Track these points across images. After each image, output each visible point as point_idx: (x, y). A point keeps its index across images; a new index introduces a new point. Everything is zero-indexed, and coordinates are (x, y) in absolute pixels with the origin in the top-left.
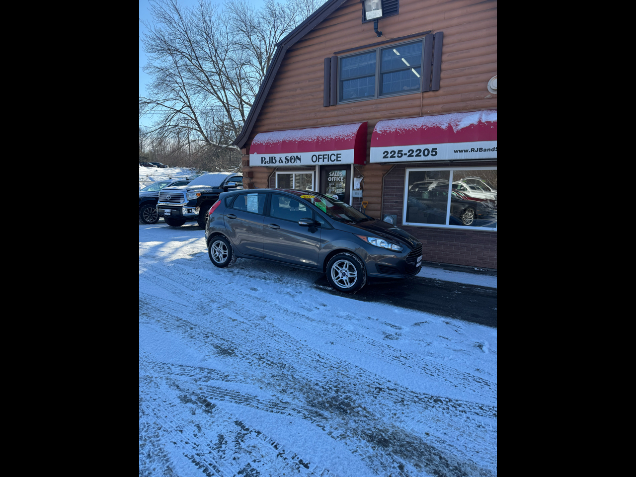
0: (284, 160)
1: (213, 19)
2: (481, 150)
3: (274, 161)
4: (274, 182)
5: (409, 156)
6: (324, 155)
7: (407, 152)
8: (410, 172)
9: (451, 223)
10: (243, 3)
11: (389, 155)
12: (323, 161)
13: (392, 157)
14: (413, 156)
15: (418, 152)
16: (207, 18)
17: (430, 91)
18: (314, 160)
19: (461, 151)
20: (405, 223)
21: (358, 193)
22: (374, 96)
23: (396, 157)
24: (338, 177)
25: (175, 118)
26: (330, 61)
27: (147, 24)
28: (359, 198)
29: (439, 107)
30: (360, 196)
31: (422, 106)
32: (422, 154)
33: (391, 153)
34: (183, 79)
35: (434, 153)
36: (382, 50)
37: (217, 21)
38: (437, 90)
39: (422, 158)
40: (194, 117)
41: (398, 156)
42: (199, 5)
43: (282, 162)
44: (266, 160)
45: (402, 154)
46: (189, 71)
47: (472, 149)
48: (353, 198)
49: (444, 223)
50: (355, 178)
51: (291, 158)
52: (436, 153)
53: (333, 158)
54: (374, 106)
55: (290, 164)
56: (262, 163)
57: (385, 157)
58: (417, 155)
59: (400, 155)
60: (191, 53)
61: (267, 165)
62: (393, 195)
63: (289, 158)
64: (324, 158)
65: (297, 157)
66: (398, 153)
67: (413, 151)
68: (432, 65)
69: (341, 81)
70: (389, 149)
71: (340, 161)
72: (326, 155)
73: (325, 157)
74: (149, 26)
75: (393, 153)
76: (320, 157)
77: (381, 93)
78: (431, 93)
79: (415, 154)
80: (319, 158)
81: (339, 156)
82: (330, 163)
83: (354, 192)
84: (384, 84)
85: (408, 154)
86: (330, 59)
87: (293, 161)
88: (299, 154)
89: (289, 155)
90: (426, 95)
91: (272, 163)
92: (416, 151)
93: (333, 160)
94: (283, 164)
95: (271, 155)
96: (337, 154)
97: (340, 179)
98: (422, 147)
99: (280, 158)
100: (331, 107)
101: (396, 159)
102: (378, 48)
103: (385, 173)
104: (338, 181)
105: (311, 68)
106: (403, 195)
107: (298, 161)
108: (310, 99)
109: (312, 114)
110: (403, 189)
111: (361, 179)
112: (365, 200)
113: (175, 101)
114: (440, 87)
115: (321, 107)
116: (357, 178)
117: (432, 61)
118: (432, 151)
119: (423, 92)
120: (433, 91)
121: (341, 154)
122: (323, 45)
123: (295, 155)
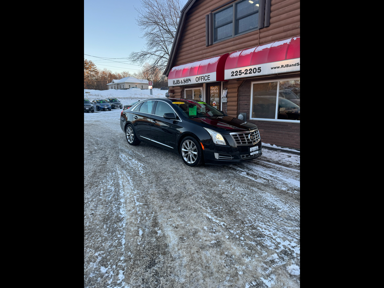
0: (183, 81)
2: (287, 66)
3: (179, 83)
4: (184, 95)
5: (245, 74)
6: (202, 77)
7: (244, 71)
8: (253, 84)
9: (279, 118)
12: (201, 81)
13: (236, 75)
14: (247, 74)
15: (250, 70)
17: (264, 27)
18: (197, 81)
19: (275, 68)
20: (251, 118)
21: (225, 100)
22: (232, 36)
23: (238, 75)
24: (216, 90)
26: (208, 17)
27: (138, 9)
28: (225, 103)
29: (270, 38)
31: (259, 39)
32: (252, 72)
35: (259, 71)
36: (236, 4)
38: (268, 26)
39: (253, 75)
41: (239, 75)
43: (182, 83)
44: (175, 83)
45: (241, 72)
47: (282, 66)
48: (223, 103)
49: (274, 118)
50: (223, 90)
53: (206, 78)
54: (232, 42)
55: (186, 84)
56: (173, 84)
57: (232, 75)
58: (250, 73)
59: (240, 73)
60: (161, 22)
61: (176, 85)
62: (244, 100)
63: (185, 80)
64: (202, 79)
65: (189, 79)
66: (239, 73)
67: (247, 70)
68: (265, 9)
69: (215, 29)
70: (234, 70)
71: (210, 80)
72: (203, 77)
73: (202, 78)
74: (139, 11)
75: (236, 72)
76: (200, 78)
77: (236, 32)
78: (265, 29)
79: (248, 72)
80: (199, 79)
81: (209, 77)
82: (205, 81)
83: (223, 99)
84: (239, 26)
85: (245, 72)
86: (208, 15)
87: (187, 82)
89: (185, 78)
90: (261, 30)
92: (249, 70)
93: (206, 79)
95: (178, 79)
96: (208, 76)
97: (217, 91)
98: (252, 67)
99: (181, 81)
100: (210, 46)
101: (238, 77)
102: (234, 4)
103: (239, 85)
104: (216, 92)
105: (199, 23)
106: (250, 100)
107: (189, 81)
108: (199, 43)
109: (201, 52)
110: (250, 96)
111: (227, 91)
112: (228, 104)
113: (161, 51)
114: (270, 24)
115: (205, 47)
116: (225, 90)
117: (265, 7)
118: (258, 70)
119: (260, 29)
120: (266, 27)
121: (209, 76)
122: (205, 7)
123: (188, 78)
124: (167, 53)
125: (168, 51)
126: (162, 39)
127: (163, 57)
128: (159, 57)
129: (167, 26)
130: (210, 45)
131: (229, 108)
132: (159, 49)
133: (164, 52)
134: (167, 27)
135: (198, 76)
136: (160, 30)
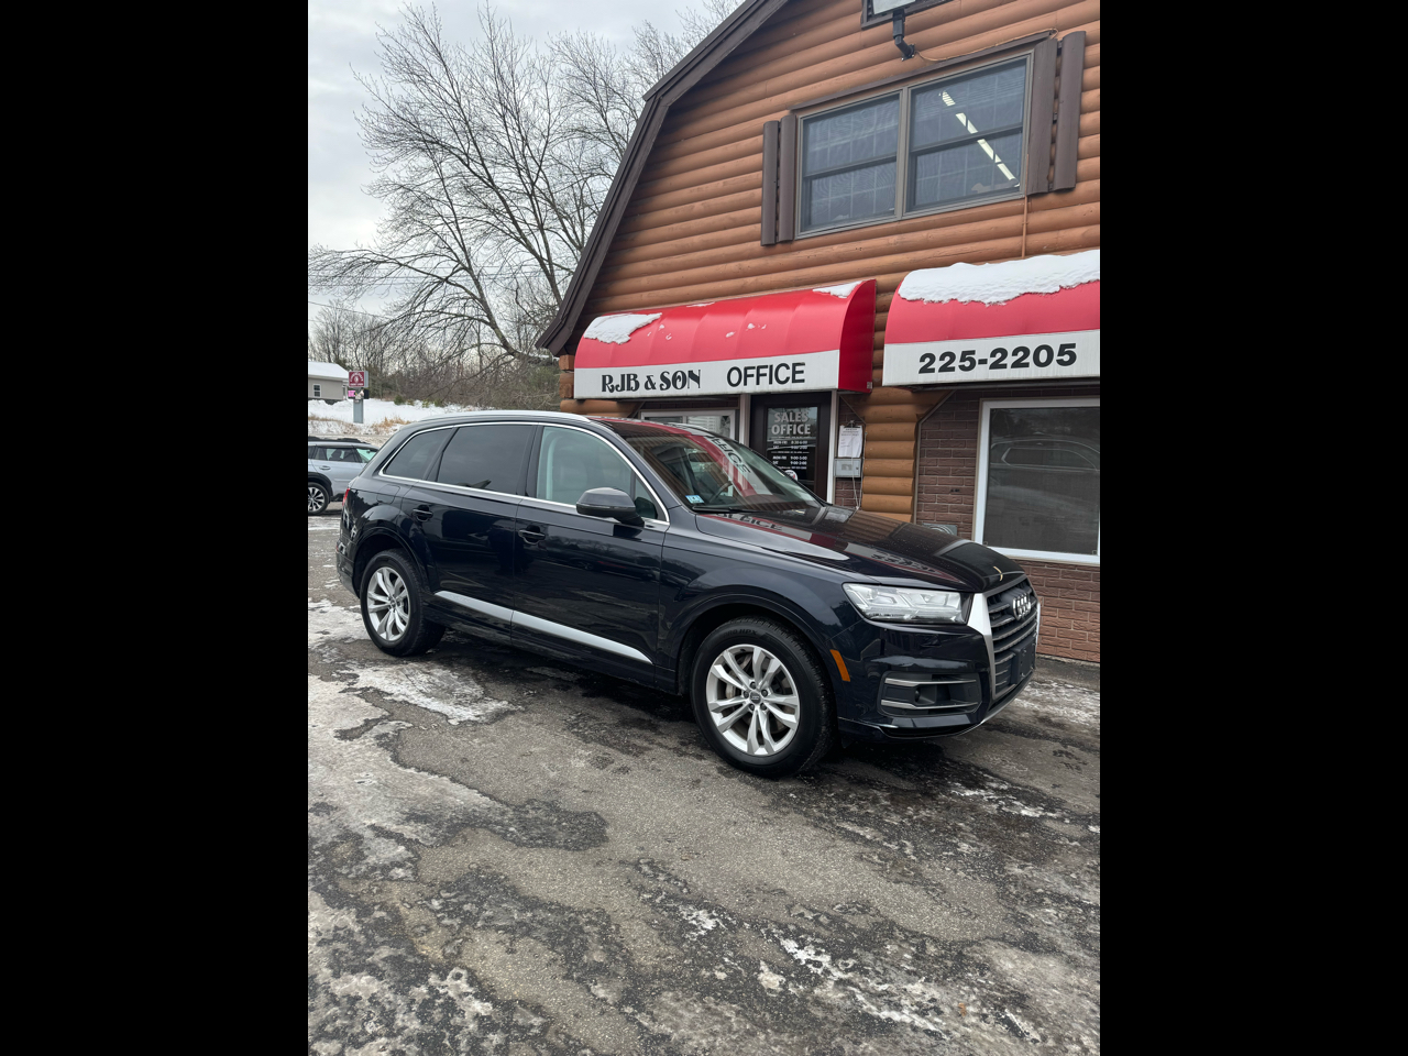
0: (657, 381)
1: (518, 70)
3: (633, 384)
5: (992, 367)
6: (759, 368)
7: (987, 355)
8: (992, 410)
10: (590, 41)
11: (937, 364)
12: (758, 383)
13: (944, 369)
14: (1005, 366)
15: (1021, 354)
16: (504, 69)
17: (1050, 192)
18: (735, 377)
21: (850, 467)
22: (894, 212)
23: (957, 369)
25: (436, 296)
26: (779, 130)
28: (852, 478)
30: (855, 473)
31: (1028, 233)
32: (1030, 359)
33: (942, 358)
34: (456, 208)
35: (1066, 358)
36: (915, 93)
37: (528, 77)
38: (1070, 190)
39: (1032, 372)
40: (477, 294)
41: (962, 368)
42: (487, 40)
43: (654, 388)
44: (614, 383)
45: (972, 361)
46: (468, 190)
48: (838, 480)
49: (1091, 550)
50: (842, 427)
51: (675, 377)
52: (1073, 358)
53: (784, 374)
54: (893, 239)
55: (672, 392)
56: (604, 390)
57: (924, 370)
58: (1016, 365)
59: (967, 364)
60: (467, 149)
61: (616, 394)
62: (945, 473)
63: (670, 377)
64: (759, 375)
65: (691, 372)
66: (963, 360)
67: (1004, 353)
68: (1055, 122)
69: (805, 179)
70: (937, 348)
71: (803, 381)
72: (766, 367)
73: (762, 371)
74: (373, 89)
75: (947, 359)
76: (749, 372)
77: (911, 204)
78: (1051, 198)
79: (1010, 360)
80: (746, 376)
81: (798, 368)
82: (776, 387)
83: (839, 463)
84: (918, 180)
85: (991, 361)
86: (779, 123)
87: (679, 384)
88: (695, 367)
89: (671, 369)
90: (1036, 202)
91: (629, 389)
92: (1015, 353)
93: (782, 378)
94: (657, 392)
95: (627, 370)
96: (795, 365)
97: (802, 429)
98: (1032, 341)
99: (648, 377)
100: (779, 247)
101: (957, 376)
102: (904, 90)
103: (924, 412)
104: (798, 434)
105: (730, 148)
106: (973, 473)
107: (692, 382)
108: (725, 229)
109: (732, 267)
110: (974, 455)
111: (860, 430)
112: (866, 482)
113: (437, 259)
114: (1078, 180)
115: (756, 245)
116: (849, 426)
117: (1055, 113)
118: (1061, 353)
119: (1030, 197)
120: (1060, 192)
121: (803, 364)
122: (760, 89)
123: (686, 367)
124: (465, 268)
125: (469, 261)
126: (446, 211)
127: (446, 280)
128: (430, 279)
129: (483, 165)
130: (782, 242)
131: (868, 499)
132: (430, 246)
133: (454, 264)
134: (481, 168)
135: (741, 363)
136: (442, 180)
